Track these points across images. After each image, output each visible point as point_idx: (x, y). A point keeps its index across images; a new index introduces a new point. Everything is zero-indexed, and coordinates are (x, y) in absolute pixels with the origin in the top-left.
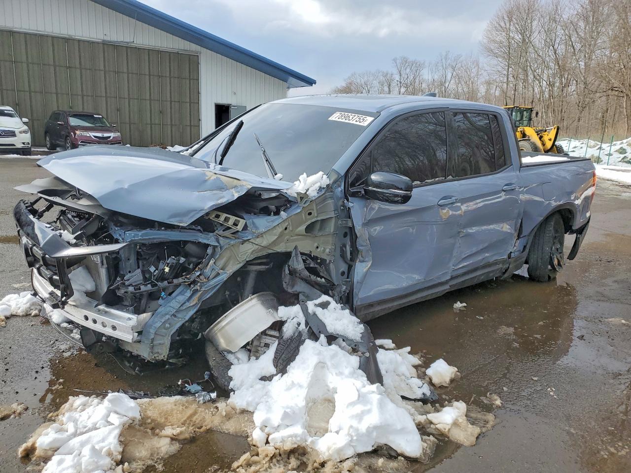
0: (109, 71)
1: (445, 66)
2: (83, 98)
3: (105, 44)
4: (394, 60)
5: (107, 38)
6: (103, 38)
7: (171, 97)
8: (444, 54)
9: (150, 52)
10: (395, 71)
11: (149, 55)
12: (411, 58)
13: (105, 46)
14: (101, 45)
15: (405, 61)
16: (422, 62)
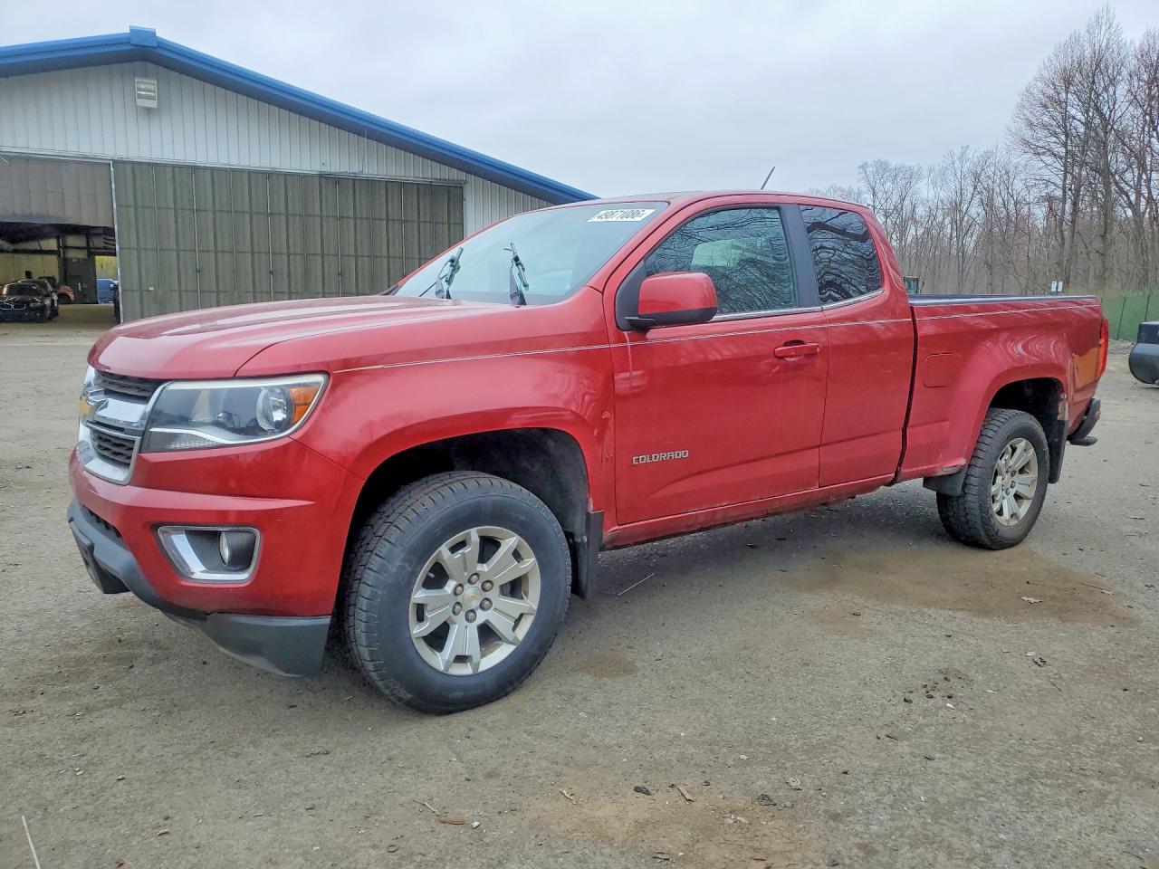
0: (328, 217)
1: (959, 174)
2: (289, 257)
3: (322, 176)
4: (862, 167)
5: (326, 169)
6: (319, 169)
7: (420, 253)
8: (958, 151)
9: (388, 184)
10: (863, 186)
11: (387, 189)
12: (893, 163)
13: (323, 180)
14: (317, 179)
15: (882, 167)
16: (916, 169)
